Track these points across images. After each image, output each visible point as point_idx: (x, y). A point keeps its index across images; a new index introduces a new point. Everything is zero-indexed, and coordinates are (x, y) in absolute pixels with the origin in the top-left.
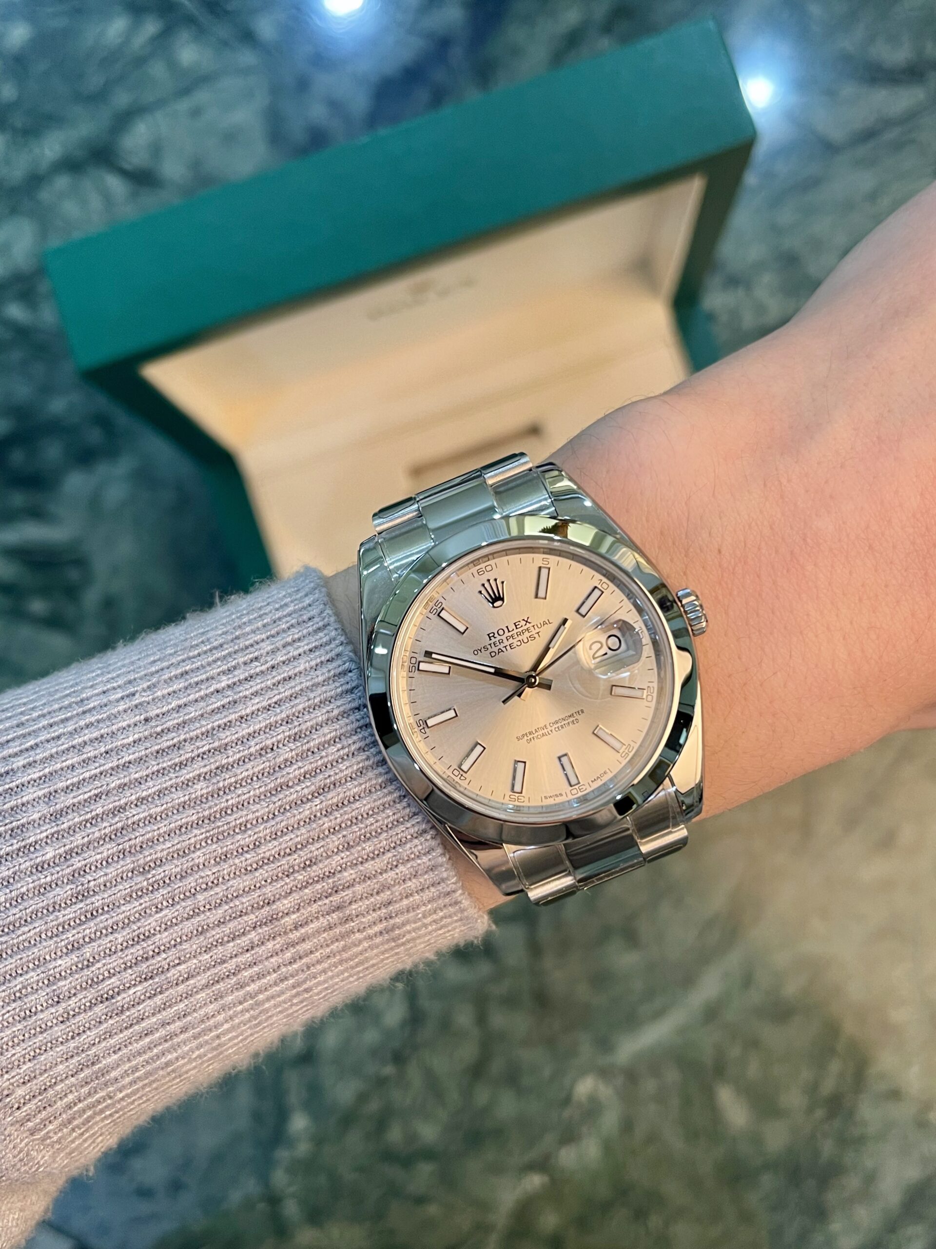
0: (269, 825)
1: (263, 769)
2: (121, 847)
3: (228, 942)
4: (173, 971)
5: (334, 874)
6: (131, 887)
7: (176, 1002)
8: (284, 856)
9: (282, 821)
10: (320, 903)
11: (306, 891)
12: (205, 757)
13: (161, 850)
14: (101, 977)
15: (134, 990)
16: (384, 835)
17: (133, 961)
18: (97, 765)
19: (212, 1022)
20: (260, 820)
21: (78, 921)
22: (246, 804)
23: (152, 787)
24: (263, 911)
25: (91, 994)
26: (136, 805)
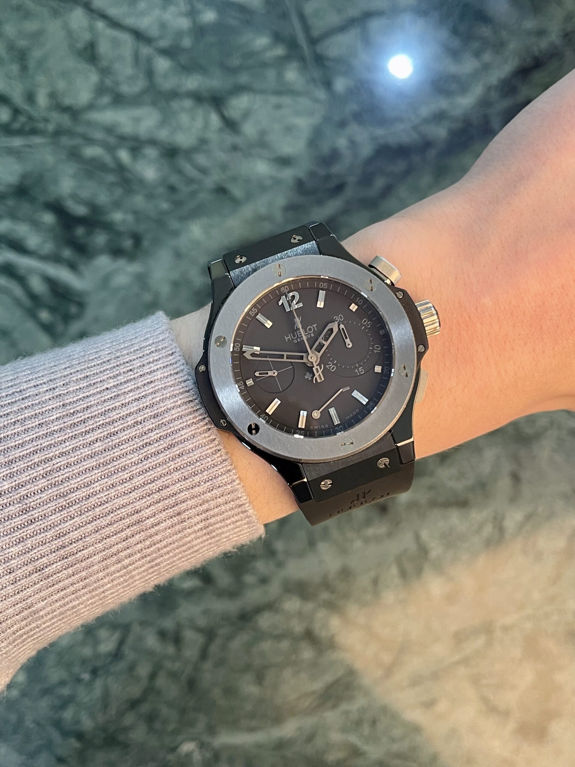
0: (138, 466)
1: (136, 434)
2: (49, 482)
3: (113, 536)
4: (80, 554)
5: (176, 494)
6: (56, 505)
7: (80, 571)
8: (147, 484)
9: (147, 464)
10: (167, 511)
11: (159, 504)
12: (100, 427)
13: (73, 484)
14: (36, 558)
15: (57, 565)
16: (206, 472)
17: (56, 548)
18: (34, 432)
19: (101, 582)
20: (133, 464)
21: (23, 525)
22: (125, 455)
23: (69, 446)
24: (134, 516)
25: (30, 568)
26: (59, 457)
